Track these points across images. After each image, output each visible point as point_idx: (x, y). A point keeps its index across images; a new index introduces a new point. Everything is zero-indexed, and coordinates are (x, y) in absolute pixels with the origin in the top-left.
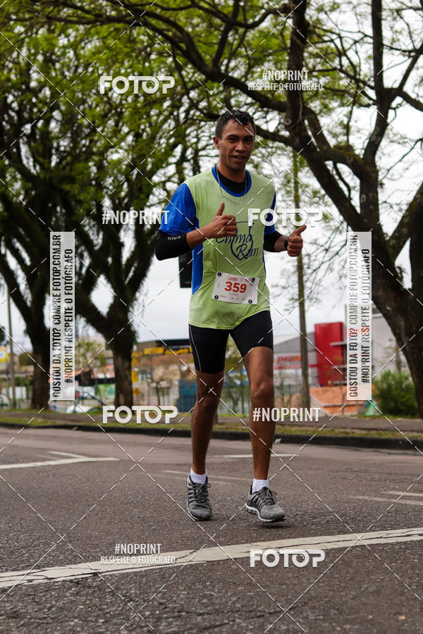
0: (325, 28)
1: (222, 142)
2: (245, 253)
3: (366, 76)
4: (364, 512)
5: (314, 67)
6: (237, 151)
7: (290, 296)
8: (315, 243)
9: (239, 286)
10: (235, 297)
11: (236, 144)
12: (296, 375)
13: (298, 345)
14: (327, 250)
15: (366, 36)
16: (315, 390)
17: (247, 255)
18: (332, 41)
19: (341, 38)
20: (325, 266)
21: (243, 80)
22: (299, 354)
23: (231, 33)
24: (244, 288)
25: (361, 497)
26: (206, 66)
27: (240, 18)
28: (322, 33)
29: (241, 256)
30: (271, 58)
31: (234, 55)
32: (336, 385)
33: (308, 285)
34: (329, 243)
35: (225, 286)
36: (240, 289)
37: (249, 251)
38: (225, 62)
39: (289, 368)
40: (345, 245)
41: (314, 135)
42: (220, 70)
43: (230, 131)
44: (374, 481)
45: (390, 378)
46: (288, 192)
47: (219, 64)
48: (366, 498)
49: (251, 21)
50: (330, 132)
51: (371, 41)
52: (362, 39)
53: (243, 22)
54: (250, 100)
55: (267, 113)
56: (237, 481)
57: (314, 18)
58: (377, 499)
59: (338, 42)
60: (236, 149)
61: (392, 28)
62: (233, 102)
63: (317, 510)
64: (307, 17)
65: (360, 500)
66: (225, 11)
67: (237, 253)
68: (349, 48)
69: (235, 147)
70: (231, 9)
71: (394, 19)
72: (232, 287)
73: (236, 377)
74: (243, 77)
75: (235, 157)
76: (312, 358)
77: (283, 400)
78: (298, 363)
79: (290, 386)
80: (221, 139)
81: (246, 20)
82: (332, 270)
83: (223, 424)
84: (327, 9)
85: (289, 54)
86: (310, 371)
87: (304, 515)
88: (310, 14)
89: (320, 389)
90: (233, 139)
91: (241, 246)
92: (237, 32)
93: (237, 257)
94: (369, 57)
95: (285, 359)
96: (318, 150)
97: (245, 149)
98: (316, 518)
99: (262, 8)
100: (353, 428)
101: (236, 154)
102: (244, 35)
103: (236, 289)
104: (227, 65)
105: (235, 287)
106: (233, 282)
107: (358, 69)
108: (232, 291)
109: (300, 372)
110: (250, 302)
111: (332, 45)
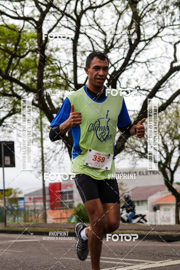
0: (53, 58)
1: (90, 70)
2: (104, 137)
3: (70, 79)
4: (67, 265)
5: (49, 74)
6: (99, 75)
7: (38, 171)
8: (48, 148)
9: (101, 158)
10: (98, 165)
11: (99, 71)
12: (41, 205)
13: (41, 192)
14: (54, 152)
15: (70, 62)
16: (49, 212)
17: (106, 138)
18: (56, 64)
19: (60, 63)
20: (53, 159)
21: (18, 79)
22: (42, 196)
23: (14, 59)
24: (103, 160)
25: (66, 258)
26: (3, 73)
27: (17, 53)
28: (52, 60)
29: (102, 139)
30: (31, 70)
31: (14, 68)
32: (58, 209)
33: (45, 166)
34: (54, 149)
35: (93, 158)
36: (101, 160)
37: (107, 136)
38: (11, 71)
39: (38, 202)
40: (61, 149)
41: (48, 103)
42: (9, 75)
43: (95, 64)
44: (72, 251)
45: (81, 206)
46: (38, 127)
47: (8, 72)
48: (68, 258)
49: (22, 55)
50: (55, 102)
51: (72, 64)
52: (69, 63)
53: (18, 55)
54: (21, 88)
55: (28, 93)
56: (13, 252)
57: (49, 54)
58: (73, 259)
59: (59, 64)
60: (99, 74)
61: (81, 59)
62: (14, 88)
63: (47, 264)
64: (46, 54)
65: (65, 259)
66: (11, 50)
67: (99, 137)
68: (64, 67)
69: (98, 73)
70: (13, 50)
71: (82, 55)
72: (97, 158)
73: (15, 206)
74: (18, 78)
75: (98, 79)
76: (48, 197)
77: (35, 216)
78: (42, 200)
79: (38, 210)
80: (90, 68)
81: (20, 54)
82: (56, 160)
83: (8, 227)
84: (54, 50)
85: (38, 69)
86: (47, 203)
87: (41, 266)
88: (47, 52)
89: (51, 211)
90: (97, 68)
91: (102, 133)
92: (16, 59)
93: (100, 139)
94: (72, 71)
95: (36, 198)
96: (50, 109)
97: (104, 74)
98: (46, 268)
99: (27, 49)
100: (64, 228)
101: (98, 77)
102: (19, 60)
103: (99, 160)
104: (12, 73)
105: (98, 159)
106: (98, 156)
107: (67, 76)
108: (96, 161)
109: (42, 204)
110: (107, 168)
111: (56, 65)
